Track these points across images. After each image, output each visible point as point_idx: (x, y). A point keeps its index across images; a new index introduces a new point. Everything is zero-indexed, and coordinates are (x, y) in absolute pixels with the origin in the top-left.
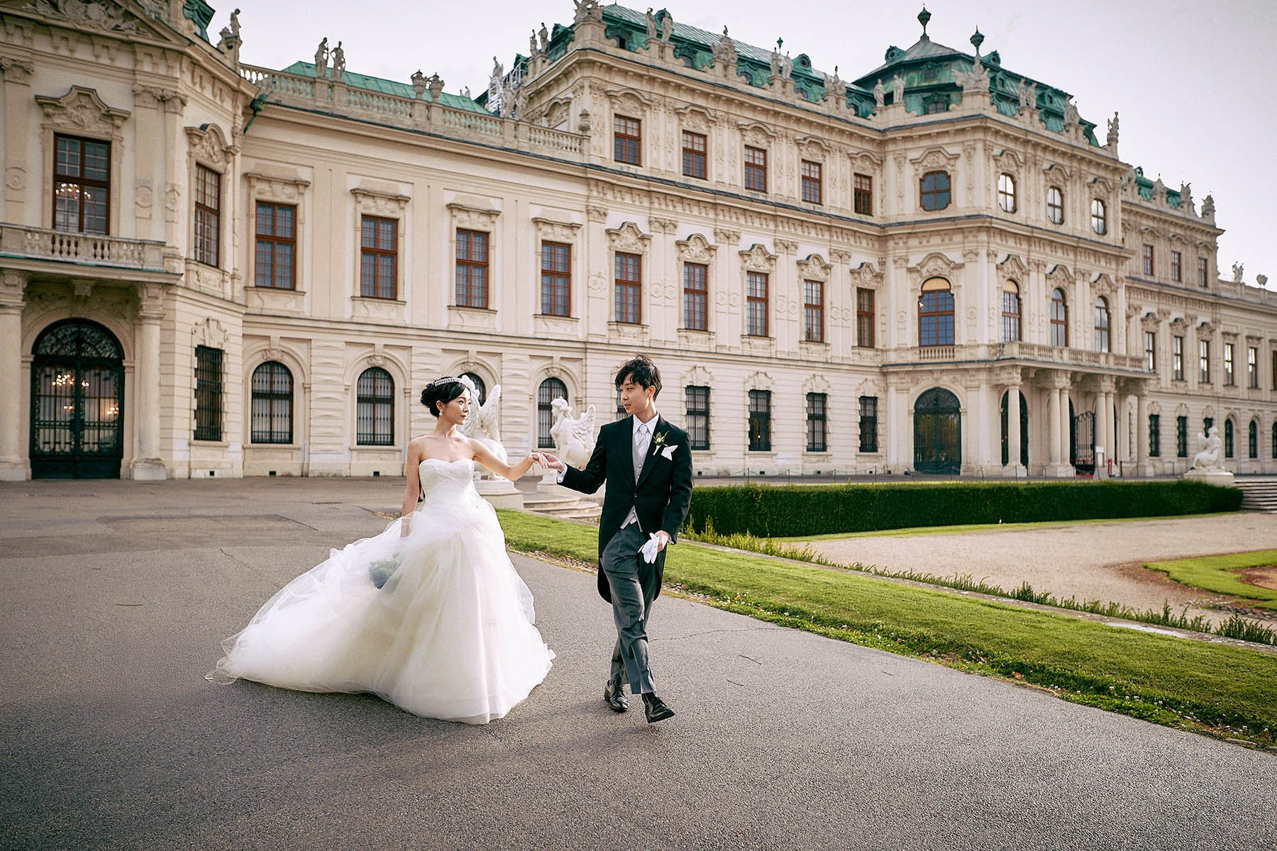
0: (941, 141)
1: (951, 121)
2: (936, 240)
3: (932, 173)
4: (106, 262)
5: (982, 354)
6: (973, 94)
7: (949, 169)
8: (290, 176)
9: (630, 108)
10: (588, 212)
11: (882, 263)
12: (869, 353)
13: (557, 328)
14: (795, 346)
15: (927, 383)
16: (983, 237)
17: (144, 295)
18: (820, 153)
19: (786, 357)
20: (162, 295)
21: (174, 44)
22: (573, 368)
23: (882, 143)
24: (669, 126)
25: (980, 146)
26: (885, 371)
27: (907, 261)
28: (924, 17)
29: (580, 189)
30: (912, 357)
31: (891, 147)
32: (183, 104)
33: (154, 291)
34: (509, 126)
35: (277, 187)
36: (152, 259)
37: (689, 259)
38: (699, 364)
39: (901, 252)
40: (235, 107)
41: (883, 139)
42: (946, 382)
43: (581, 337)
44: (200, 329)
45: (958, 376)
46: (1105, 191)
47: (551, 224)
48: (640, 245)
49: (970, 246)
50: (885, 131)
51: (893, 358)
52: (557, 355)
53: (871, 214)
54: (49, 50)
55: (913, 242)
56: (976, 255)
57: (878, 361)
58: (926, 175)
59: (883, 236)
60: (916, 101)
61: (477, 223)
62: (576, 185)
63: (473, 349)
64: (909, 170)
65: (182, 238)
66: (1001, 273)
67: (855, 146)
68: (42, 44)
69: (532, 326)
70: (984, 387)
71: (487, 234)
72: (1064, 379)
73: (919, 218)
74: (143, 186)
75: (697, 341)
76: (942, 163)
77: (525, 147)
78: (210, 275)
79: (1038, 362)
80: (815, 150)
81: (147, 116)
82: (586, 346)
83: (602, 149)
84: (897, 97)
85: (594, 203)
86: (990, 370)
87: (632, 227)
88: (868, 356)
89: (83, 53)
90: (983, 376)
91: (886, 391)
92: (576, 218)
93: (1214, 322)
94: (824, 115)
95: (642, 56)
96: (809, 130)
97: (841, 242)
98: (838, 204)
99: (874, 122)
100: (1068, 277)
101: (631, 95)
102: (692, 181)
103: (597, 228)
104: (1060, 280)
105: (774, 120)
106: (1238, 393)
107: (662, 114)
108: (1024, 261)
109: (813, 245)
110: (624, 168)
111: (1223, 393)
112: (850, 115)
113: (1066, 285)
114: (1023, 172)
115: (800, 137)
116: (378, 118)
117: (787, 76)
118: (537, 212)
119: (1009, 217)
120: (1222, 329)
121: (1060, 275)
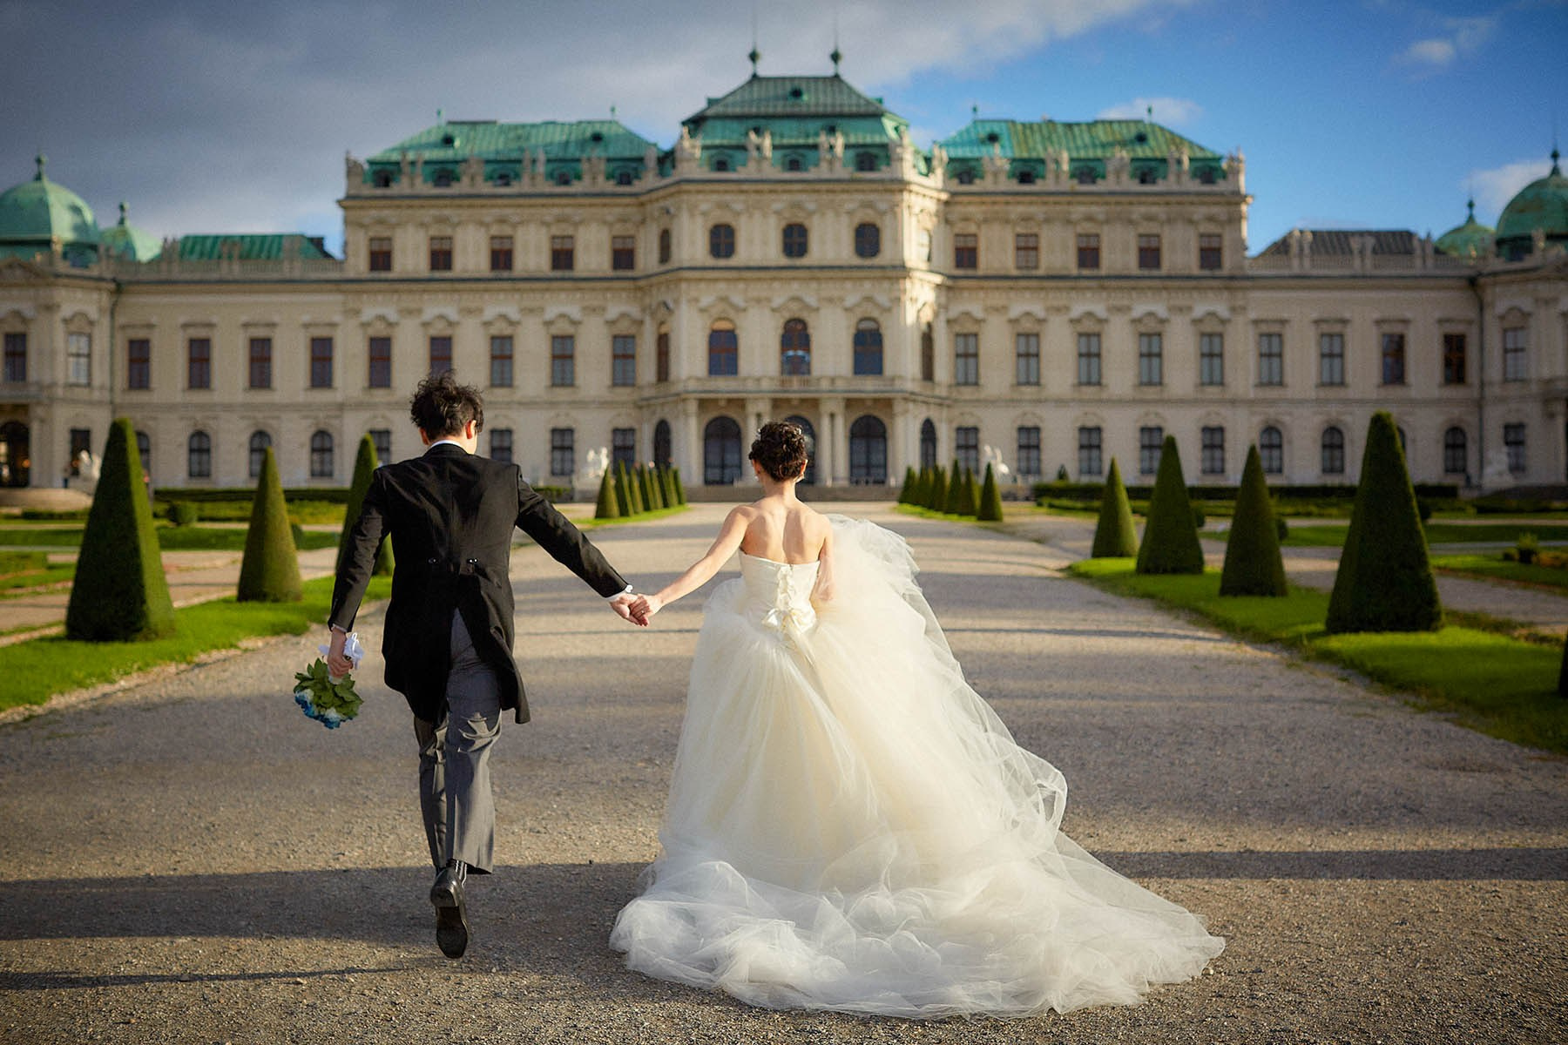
0: (668, 202)
2: (663, 289)
3: (664, 231)
4: (22, 395)
6: (680, 161)
7: (670, 228)
8: (145, 323)
9: (383, 232)
10: (345, 313)
12: (628, 390)
13: (322, 396)
14: (538, 391)
15: (658, 416)
16: (684, 286)
17: (30, 408)
18: (571, 226)
19: (528, 401)
21: (60, 280)
22: (335, 422)
23: (642, 204)
24: (417, 237)
25: (686, 207)
26: (639, 405)
27: (651, 308)
29: (340, 298)
30: (653, 392)
31: (649, 207)
32: (60, 306)
35: (137, 331)
37: (434, 334)
39: (649, 301)
40: (100, 295)
41: (641, 201)
42: (667, 413)
43: (340, 401)
44: (73, 422)
45: (671, 407)
46: (874, 214)
47: (317, 325)
48: (389, 330)
49: (678, 294)
50: (643, 194)
51: (645, 393)
52: (322, 414)
53: (633, 269)
54: (3, 294)
55: (654, 291)
56: (681, 300)
57: (635, 396)
58: (661, 233)
61: (263, 333)
62: (333, 296)
64: (655, 227)
65: (59, 375)
66: (706, 315)
67: (612, 213)
69: (302, 397)
70: (682, 416)
71: (269, 339)
72: (761, 405)
73: (657, 271)
74: (39, 352)
76: (667, 222)
77: (297, 274)
78: (78, 390)
80: (563, 226)
81: (43, 317)
82: (341, 407)
83: (359, 266)
84: (652, 163)
85: (350, 306)
87: (381, 318)
88: (623, 394)
89: (15, 292)
90: (680, 406)
91: (641, 423)
92: (337, 318)
93: (1233, 309)
94: (574, 195)
95: (394, 189)
96: (556, 211)
97: (594, 299)
98: (593, 266)
99: (637, 186)
100: (807, 307)
101: (381, 222)
102: (438, 274)
103: (353, 323)
104: (795, 310)
105: (519, 211)
106: (1289, 393)
107: (411, 230)
108: (738, 299)
109: (562, 305)
110: (376, 275)
111: (1252, 394)
112: (610, 186)
113: (805, 315)
114: (743, 219)
115: (548, 219)
116: (197, 276)
117: (541, 168)
118: (306, 318)
119: (722, 262)
120: (1253, 315)
121: (795, 306)
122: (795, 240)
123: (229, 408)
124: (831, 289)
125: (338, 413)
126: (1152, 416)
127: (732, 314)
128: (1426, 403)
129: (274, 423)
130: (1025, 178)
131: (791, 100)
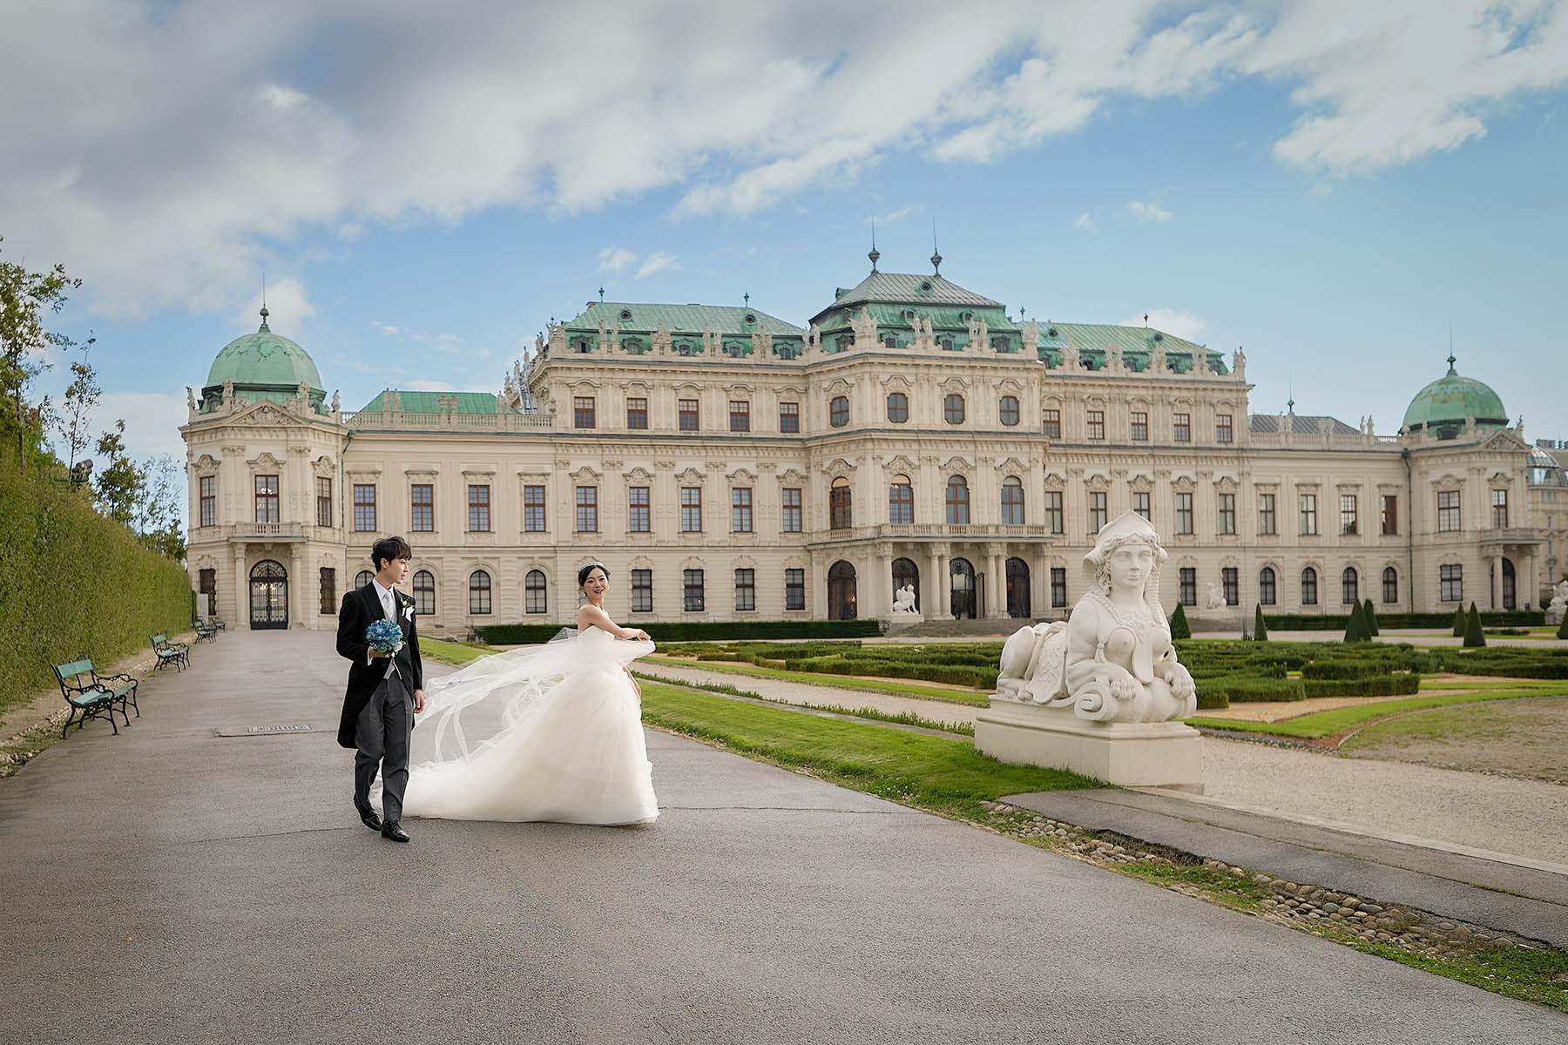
0: (843, 374)
1: (846, 359)
2: (839, 449)
3: (838, 398)
4: (277, 535)
5: (870, 533)
6: (861, 337)
7: (847, 395)
8: (371, 469)
9: (587, 392)
10: (556, 464)
11: (808, 468)
12: (798, 536)
13: (537, 540)
14: (726, 536)
15: (835, 558)
16: (869, 445)
17: (293, 547)
18: (746, 393)
19: (717, 545)
20: (301, 547)
21: (304, 425)
22: (549, 563)
23: (807, 376)
24: (616, 397)
25: (867, 377)
26: (808, 549)
27: (822, 465)
28: (874, 256)
29: (551, 450)
30: (826, 538)
31: (811, 379)
32: (309, 451)
33: (297, 546)
34: (501, 417)
35: (364, 476)
36: (296, 531)
37: (633, 484)
38: (641, 555)
39: (818, 459)
40: (337, 442)
41: (805, 373)
42: (847, 556)
43: (553, 544)
44: (322, 560)
45: (854, 550)
46: (1015, 388)
47: (530, 475)
48: (595, 480)
49: (859, 453)
50: (806, 367)
51: (815, 540)
52: (536, 556)
53: (798, 432)
54: (252, 437)
55: (825, 451)
56: (864, 459)
57: (805, 541)
58: (834, 399)
59: (807, 447)
60: (831, 341)
61: (481, 481)
62: (545, 448)
63: (480, 556)
64: (823, 395)
65: (311, 516)
66: (887, 471)
67: (780, 383)
68: (249, 435)
69: (518, 540)
70: (870, 558)
71: (488, 486)
72: (944, 549)
73: (829, 433)
74: (292, 494)
75: (641, 539)
76: (843, 391)
77: (512, 430)
78: (325, 531)
79: (912, 537)
80: (742, 392)
81: (295, 460)
82: (554, 549)
83: (565, 421)
85: (559, 458)
86: (875, 545)
87: (588, 469)
88: (796, 539)
89: (266, 435)
90: (869, 550)
91: (811, 564)
92: (548, 469)
93: (1242, 475)
94: (749, 366)
95: (594, 354)
96: (734, 379)
97: (767, 457)
98: (765, 429)
99: (800, 361)
100: (967, 466)
101: (586, 383)
102: (636, 432)
103: (563, 474)
104: (957, 468)
105: (703, 377)
106: (1279, 541)
107: (610, 390)
108: (913, 459)
109: (740, 462)
110: (582, 431)
111: (1255, 542)
112: (776, 360)
113: (964, 472)
114: (914, 389)
115: (727, 386)
116: (419, 427)
117: (718, 341)
118: (520, 469)
119: (899, 426)
120: (1255, 480)
121: (957, 465)
122: (955, 408)
123: (452, 549)
124: (984, 452)
125: (553, 555)
126: (1189, 559)
127: (908, 471)
128: (1371, 549)
129: (494, 563)
130: (1089, 365)
131: (923, 292)
